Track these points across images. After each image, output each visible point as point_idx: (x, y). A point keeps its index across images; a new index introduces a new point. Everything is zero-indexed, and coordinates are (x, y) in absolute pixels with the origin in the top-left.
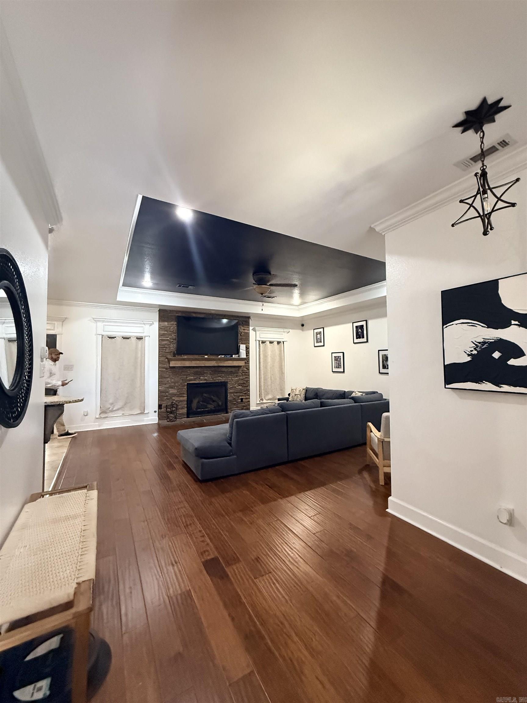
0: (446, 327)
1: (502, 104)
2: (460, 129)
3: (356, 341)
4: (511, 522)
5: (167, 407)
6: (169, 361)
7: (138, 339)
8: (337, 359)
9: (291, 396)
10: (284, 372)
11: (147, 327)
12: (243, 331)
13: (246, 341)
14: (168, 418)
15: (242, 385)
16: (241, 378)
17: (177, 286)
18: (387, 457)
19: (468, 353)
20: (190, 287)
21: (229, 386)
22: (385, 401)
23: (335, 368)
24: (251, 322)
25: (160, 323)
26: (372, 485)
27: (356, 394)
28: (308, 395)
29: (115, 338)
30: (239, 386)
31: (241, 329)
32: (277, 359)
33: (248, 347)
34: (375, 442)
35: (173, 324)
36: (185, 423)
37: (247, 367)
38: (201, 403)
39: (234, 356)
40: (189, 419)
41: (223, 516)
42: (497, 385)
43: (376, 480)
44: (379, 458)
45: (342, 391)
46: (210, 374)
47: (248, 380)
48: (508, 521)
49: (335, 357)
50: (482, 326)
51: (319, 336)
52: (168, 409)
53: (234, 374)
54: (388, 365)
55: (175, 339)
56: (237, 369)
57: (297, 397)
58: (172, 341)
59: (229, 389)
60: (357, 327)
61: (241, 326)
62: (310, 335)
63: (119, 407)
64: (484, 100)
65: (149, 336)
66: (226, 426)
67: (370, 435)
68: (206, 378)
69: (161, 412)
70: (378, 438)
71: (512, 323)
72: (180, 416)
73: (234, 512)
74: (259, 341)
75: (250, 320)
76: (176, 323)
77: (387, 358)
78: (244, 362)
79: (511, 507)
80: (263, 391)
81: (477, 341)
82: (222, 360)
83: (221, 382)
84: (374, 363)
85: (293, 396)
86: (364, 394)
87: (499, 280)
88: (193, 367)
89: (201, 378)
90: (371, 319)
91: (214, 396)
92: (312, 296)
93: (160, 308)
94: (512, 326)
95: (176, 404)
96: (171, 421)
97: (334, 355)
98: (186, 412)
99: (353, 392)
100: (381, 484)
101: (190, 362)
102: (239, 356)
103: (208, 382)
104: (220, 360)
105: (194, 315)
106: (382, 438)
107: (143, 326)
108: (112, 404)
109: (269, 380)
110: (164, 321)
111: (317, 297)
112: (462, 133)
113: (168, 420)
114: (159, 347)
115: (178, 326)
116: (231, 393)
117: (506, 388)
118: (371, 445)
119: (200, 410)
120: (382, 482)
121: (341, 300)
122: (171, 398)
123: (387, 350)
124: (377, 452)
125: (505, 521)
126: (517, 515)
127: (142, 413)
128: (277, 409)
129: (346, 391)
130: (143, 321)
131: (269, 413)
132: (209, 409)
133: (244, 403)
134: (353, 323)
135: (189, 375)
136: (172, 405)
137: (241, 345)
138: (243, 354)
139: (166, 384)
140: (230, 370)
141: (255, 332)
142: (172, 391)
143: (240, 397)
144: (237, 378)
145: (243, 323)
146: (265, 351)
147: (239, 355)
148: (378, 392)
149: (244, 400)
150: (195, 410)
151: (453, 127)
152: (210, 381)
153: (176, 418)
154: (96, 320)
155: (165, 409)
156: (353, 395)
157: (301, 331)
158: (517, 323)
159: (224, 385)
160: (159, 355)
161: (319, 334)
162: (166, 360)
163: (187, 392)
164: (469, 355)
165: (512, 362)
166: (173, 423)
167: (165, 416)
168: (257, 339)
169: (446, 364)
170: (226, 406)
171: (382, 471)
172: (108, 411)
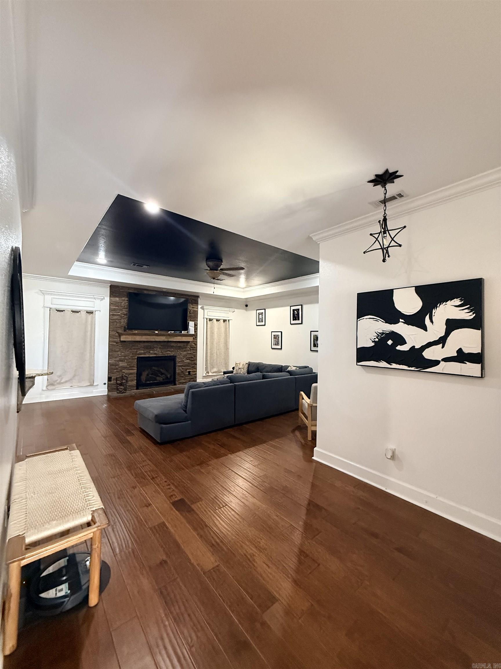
0: (360, 320)
1: (398, 174)
2: (372, 184)
3: (293, 322)
4: (393, 457)
5: (117, 379)
6: (120, 335)
7: (88, 313)
8: (276, 337)
9: (235, 370)
10: (228, 347)
11: (97, 302)
12: (192, 309)
13: (195, 318)
14: (117, 389)
15: (190, 359)
16: (189, 352)
17: (131, 265)
18: (314, 418)
19: (372, 340)
20: (144, 266)
21: (178, 360)
22: (314, 374)
23: (274, 345)
24: (200, 301)
25: (111, 298)
26: (303, 441)
27: (292, 368)
28: (250, 369)
29: (64, 312)
30: (187, 360)
31: (190, 307)
32: (223, 335)
33: (196, 324)
34: (306, 407)
35: (124, 300)
36: (135, 394)
37: (195, 342)
38: (150, 375)
39: (183, 332)
40: (138, 390)
41: (183, 469)
42: (389, 364)
43: (305, 437)
44: (309, 420)
45: (280, 365)
46: (160, 348)
47: (195, 355)
48: (391, 456)
49: (274, 335)
50: (382, 322)
51: (260, 316)
52: (118, 382)
53: (182, 349)
54: (318, 344)
55: (126, 315)
56: (185, 344)
57: (241, 370)
58: (123, 316)
59: (177, 363)
60: (294, 310)
61: (191, 305)
62: (253, 314)
63: (67, 379)
64: (387, 171)
65: (100, 311)
66: (182, 396)
67: (302, 401)
68: (156, 352)
69: (111, 384)
70: (308, 404)
71: (400, 321)
72: (129, 388)
73: (193, 466)
74: (207, 319)
75: (199, 299)
76: (127, 299)
77: (317, 338)
78: (192, 338)
79: (393, 447)
80: (209, 365)
81: (379, 332)
82: (172, 336)
83: (170, 356)
84: (307, 342)
85: (237, 370)
86: (298, 368)
87: (394, 290)
88: (144, 342)
89: (151, 352)
90: (306, 304)
91: (162, 369)
92: (257, 280)
93: (112, 284)
94: (400, 323)
95: (126, 377)
96: (121, 392)
97: (273, 334)
98: (135, 384)
99: (289, 366)
100: (309, 439)
101: (141, 336)
102: (188, 333)
103: (157, 356)
104: (169, 335)
105: (145, 292)
106: (312, 404)
107: (94, 300)
108: (60, 376)
109: (215, 354)
110: (115, 296)
111: (260, 282)
112: (374, 186)
113: (118, 392)
114: (110, 322)
115: (130, 301)
116: (179, 366)
117: (394, 366)
118: (302, 410)
119: (149, 382)
120: (310, 438)
121: (282, 286)
122: (121, 371)
123: (318, 331)
124: (307, 415)
125: (389, 457)
126: (397, 452)
127: (92, 385)
128: (226, 381)
129: (283, 365)
130: (93, 296)
131: (220, 384)
132: (158, 381)
133: (192, 376)
134: (291, 306)
135: (139, 349)
136: (122, 378)
137: (190, 322)
138: (192, 331)
139: (116, 358)
140: (179, 345)
141: (203, 311)
142: (121, 364)
143: (188, 370)
144: (185, 353)
145: (192, 302)
146: (212, 328)
147: (188, 331)
148: (309, 367)
149: (191, 373)
150: (144, 382)
151: (368, 182)
152: (160, 355)
153: (125, 389)
154: (43, 293)
155: (115, 381)
156: (289, 369)
157: (244, 311)
158: (403, 321)
159: (173, 359)
160: (109, 329)
161: (261, 314)
162: (117, 334)
163: (137, 365)
164: (373, 342)
165: (399, 348)
166: (123, 394)
167: (115, 388)
168: (205, 317)
169: (358, 347)
170: (175, 378)
171: (310, 429)
172: (56, 384)
